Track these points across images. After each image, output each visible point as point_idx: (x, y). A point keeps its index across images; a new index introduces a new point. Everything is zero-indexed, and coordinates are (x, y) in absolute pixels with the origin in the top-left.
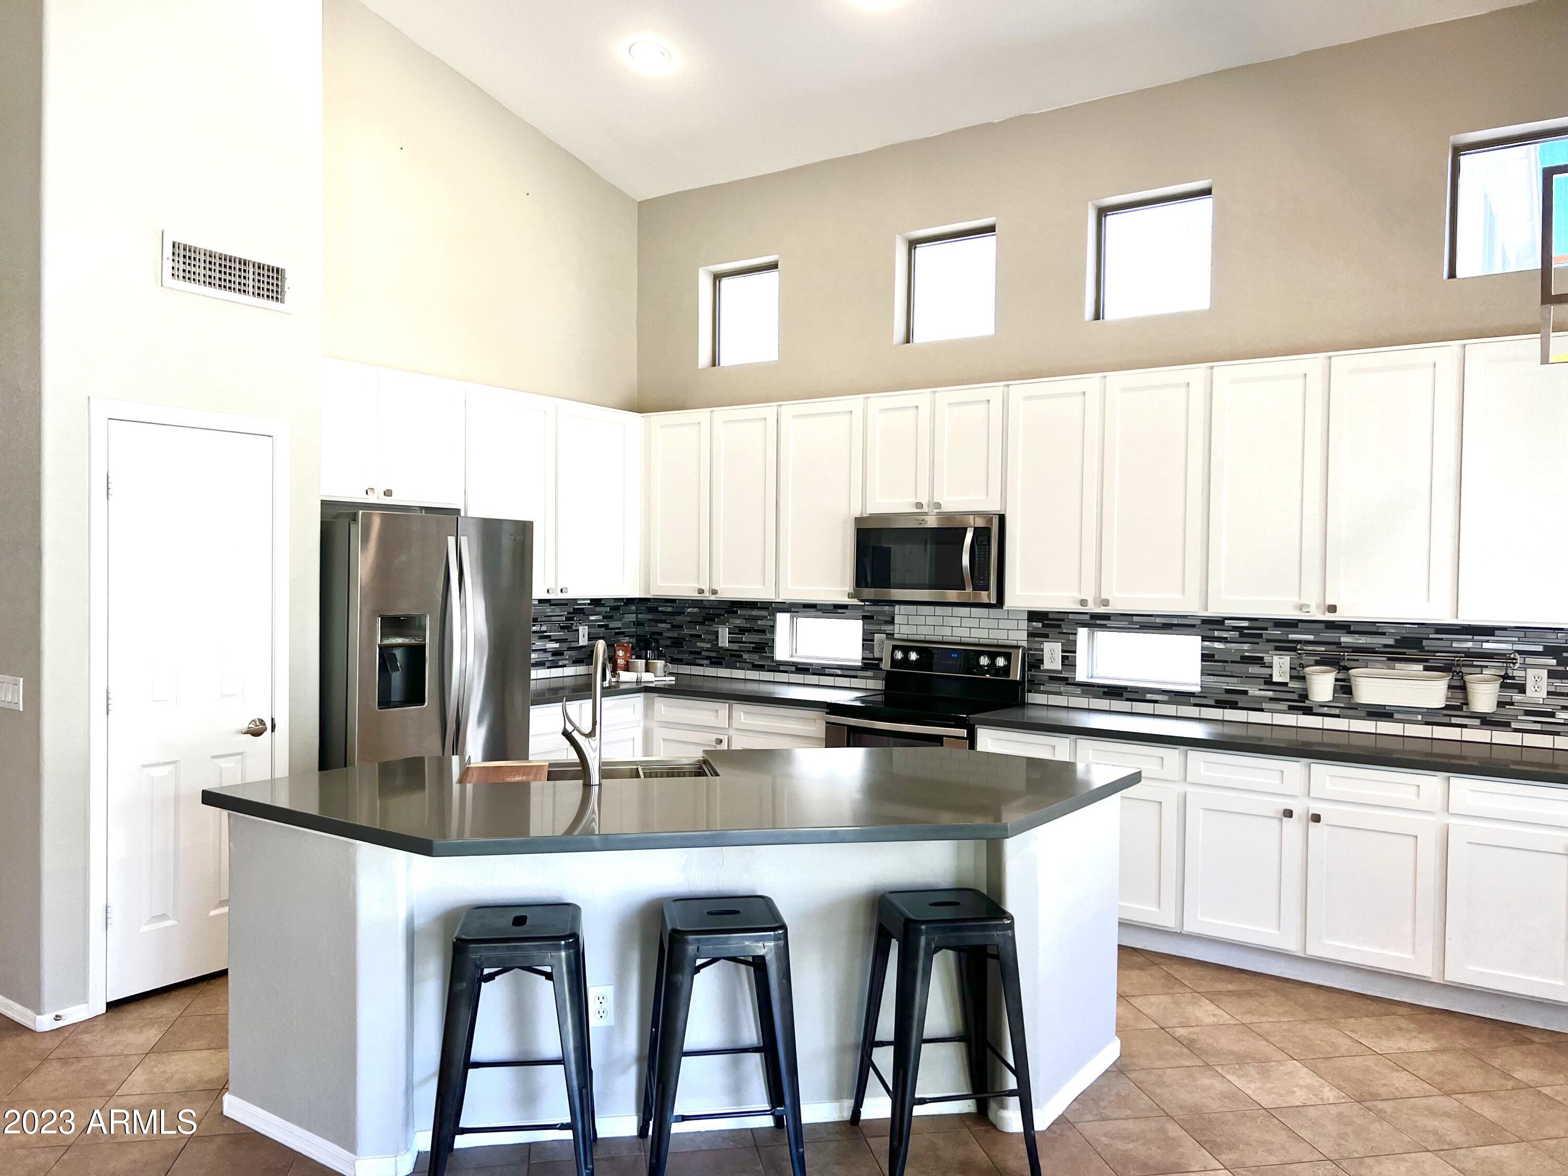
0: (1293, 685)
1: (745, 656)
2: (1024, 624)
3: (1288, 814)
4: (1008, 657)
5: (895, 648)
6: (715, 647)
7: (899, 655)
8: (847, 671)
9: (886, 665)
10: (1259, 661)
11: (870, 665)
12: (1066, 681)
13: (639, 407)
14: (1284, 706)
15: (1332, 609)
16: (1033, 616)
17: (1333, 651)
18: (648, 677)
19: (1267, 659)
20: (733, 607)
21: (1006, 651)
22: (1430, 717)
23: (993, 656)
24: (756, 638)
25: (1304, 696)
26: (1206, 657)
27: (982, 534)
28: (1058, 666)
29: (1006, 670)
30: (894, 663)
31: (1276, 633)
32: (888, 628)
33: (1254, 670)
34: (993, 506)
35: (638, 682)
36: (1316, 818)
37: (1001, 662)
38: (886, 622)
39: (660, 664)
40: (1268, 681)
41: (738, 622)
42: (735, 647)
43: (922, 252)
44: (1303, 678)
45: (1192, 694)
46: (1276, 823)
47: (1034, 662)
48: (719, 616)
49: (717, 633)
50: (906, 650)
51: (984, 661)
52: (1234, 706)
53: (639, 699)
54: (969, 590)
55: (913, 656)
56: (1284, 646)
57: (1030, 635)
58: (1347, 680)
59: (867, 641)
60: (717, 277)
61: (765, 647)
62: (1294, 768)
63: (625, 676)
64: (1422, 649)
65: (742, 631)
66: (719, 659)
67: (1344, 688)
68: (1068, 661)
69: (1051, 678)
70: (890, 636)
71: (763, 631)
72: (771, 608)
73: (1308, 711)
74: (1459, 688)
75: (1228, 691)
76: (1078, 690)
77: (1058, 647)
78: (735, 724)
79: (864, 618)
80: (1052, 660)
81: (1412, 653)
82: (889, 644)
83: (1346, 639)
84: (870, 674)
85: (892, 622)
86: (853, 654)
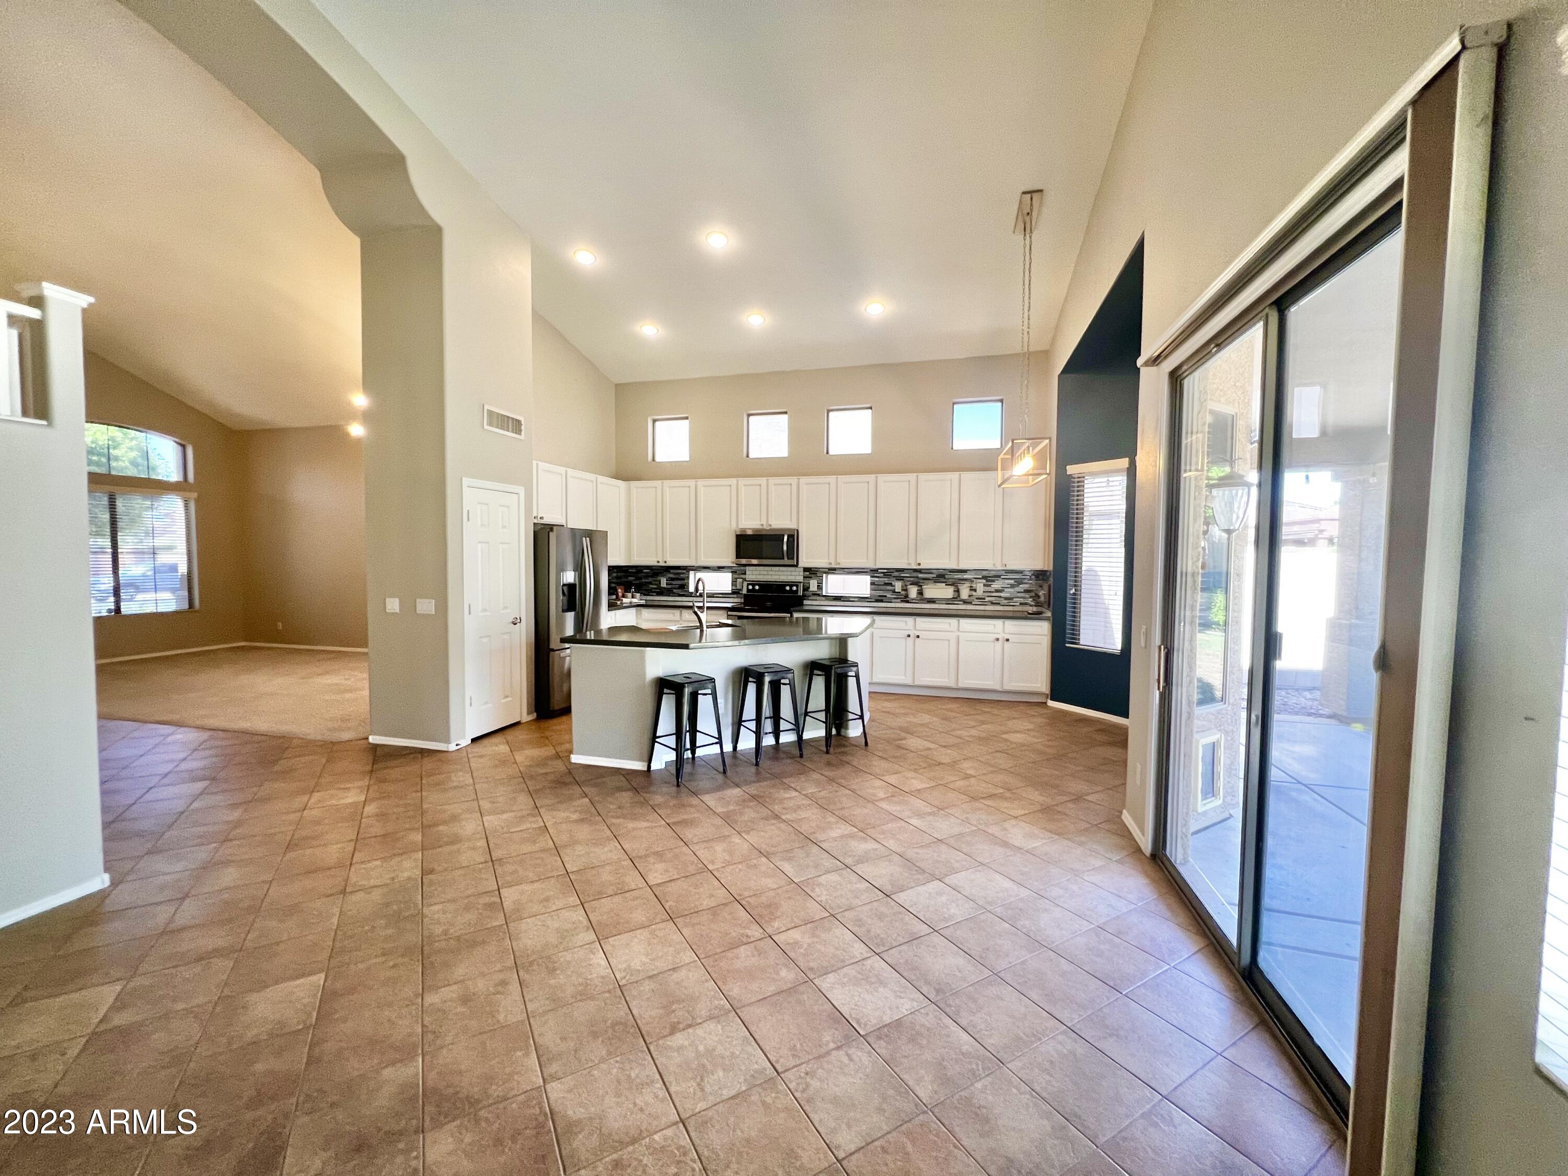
0: (903, 593)
1: (675, 591)
2: (802, 573)
3: (909, 636)
4: (797, 586)
5: (748, 585)
6: (659, 587)
7: (750, 587)
8: (724, 595)
9: (745, 591)
10: (891, 584)
11: (735, 592)
12: (819, 595)
13: (617, 477)
14: (899, 600)
15: (919, 564)
16: (806, 570)
17: (915, 580)
18: (635, 600)
19: (893, 583)
20: (668, 569)
21: (796, 584)
22: (948, 601)
23: (791, 586)
24: (680, 582)
25: (907, 596)
26: (872, 584)
27: (791, 537)
28: (815, 589)
29: (797, 591)
30: (748, 590)
31: (896, 574)
32: (743, 576)
33: (889, 588)
34: (794, 526)
35: (631, 603)
36: (918, 637)
37: (794, 588)
38: (742, 574)
39: (638, 595)
40: (894, 591)
41: (671, 576)
42: (669, 587)
43: (751, 418)
44: (906, 590)
45: (867, 598)
46: (904, 640)
47: (806, 589)
48: (660, 573)
49: (660, 581)
50: (753, 585)
51: (788, 588)
52: (881, 601)
53: (633, 610)
54: (786, 559)
55: (757, 587)
56: (899, 579)
57: (804, 577)
58: (922, 590)
59: (734, 582)
60: (654, 421)
61: (684, 587)
62: (910, 620)
63: (625, 600)
64: (945, 578)
65: (673, 579)
66: (661, 592)
67: (920, 593)
68: (820, 587)
69: (814, 594)
70: (744, 580)
71: (683, 579)
72: (687, 569)
73: (907, 602)
74: (958, 591)
75: (880, 596)
76: (824, 598)
77: (815, 582)
78: (684, 618)
79: (732, 572)
80: (813, 586)
81: (943, 580)
82: (745, 584)
83: (920, 575)
84: (735, 596)
85: (745, 574)
86: (728, 588)
